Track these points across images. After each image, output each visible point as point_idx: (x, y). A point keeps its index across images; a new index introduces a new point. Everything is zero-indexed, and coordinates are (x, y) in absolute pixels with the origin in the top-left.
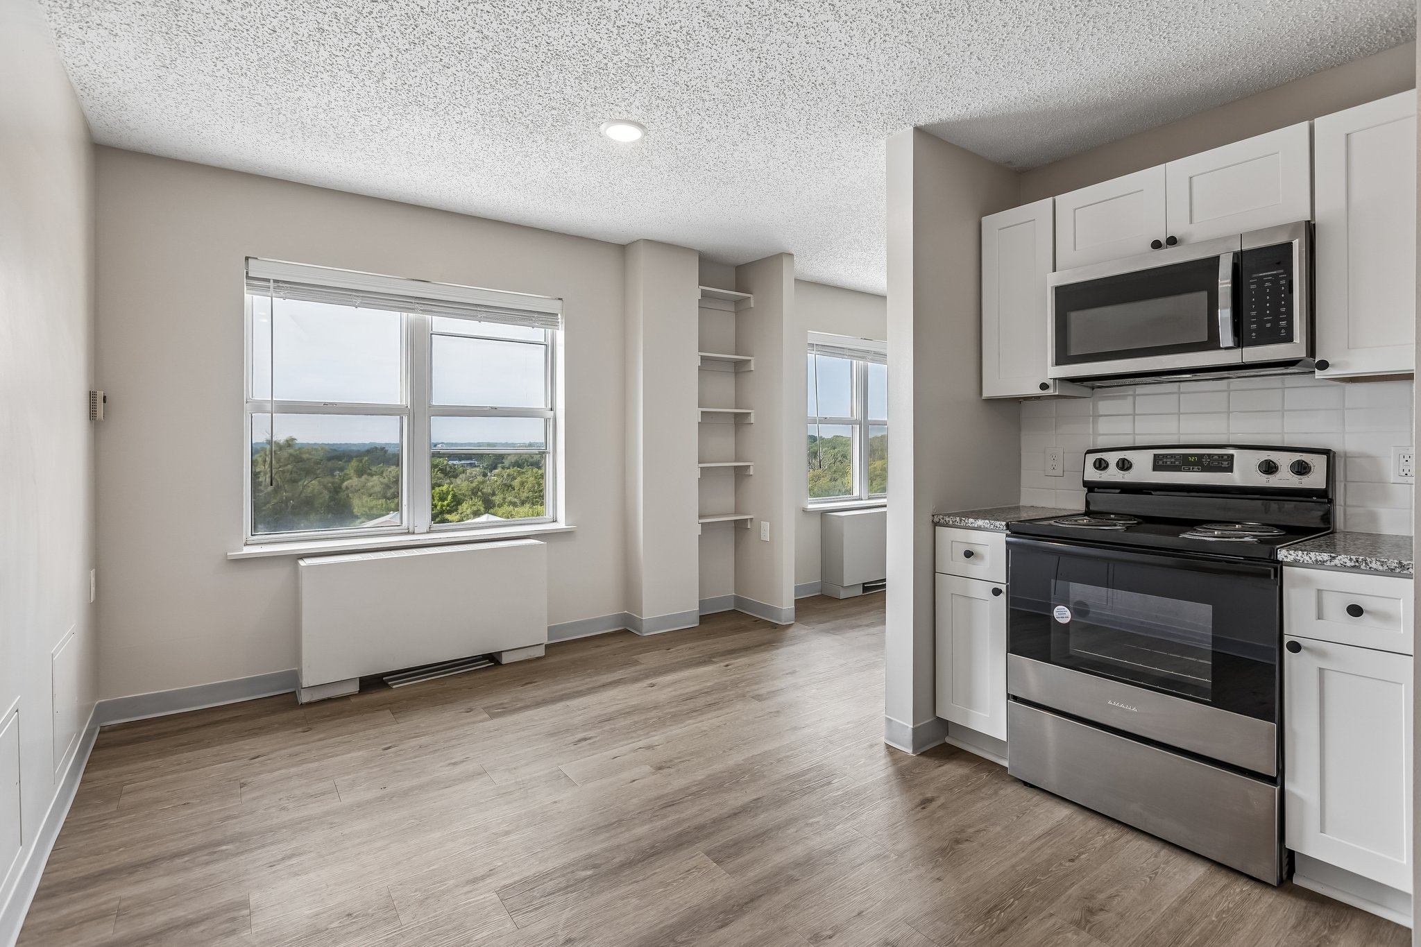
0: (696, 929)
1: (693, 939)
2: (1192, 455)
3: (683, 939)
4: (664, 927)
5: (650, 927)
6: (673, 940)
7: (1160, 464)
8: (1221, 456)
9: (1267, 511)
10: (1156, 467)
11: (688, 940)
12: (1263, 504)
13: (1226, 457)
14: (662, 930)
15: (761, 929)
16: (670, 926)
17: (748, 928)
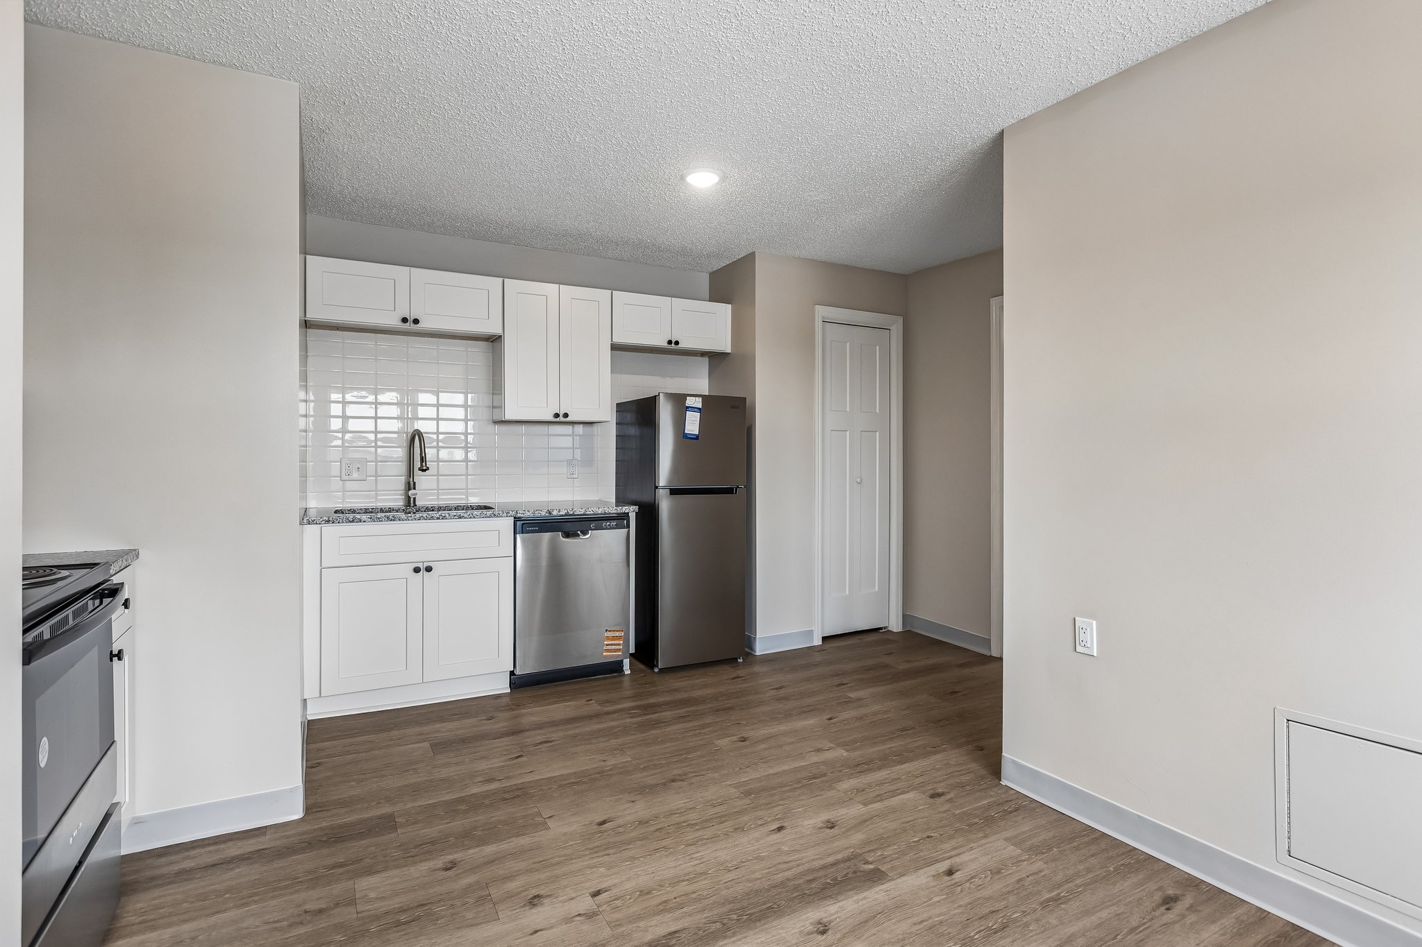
0: (701, 932)
1: (705, 924)
3: (714, 925)
4: (733, 937)
5: (745, 938)
6: (724, 924)
11: (710, 923)
14: (734, 934)
15: (639, 927)
16: (725, 937)
17: (650, 929)
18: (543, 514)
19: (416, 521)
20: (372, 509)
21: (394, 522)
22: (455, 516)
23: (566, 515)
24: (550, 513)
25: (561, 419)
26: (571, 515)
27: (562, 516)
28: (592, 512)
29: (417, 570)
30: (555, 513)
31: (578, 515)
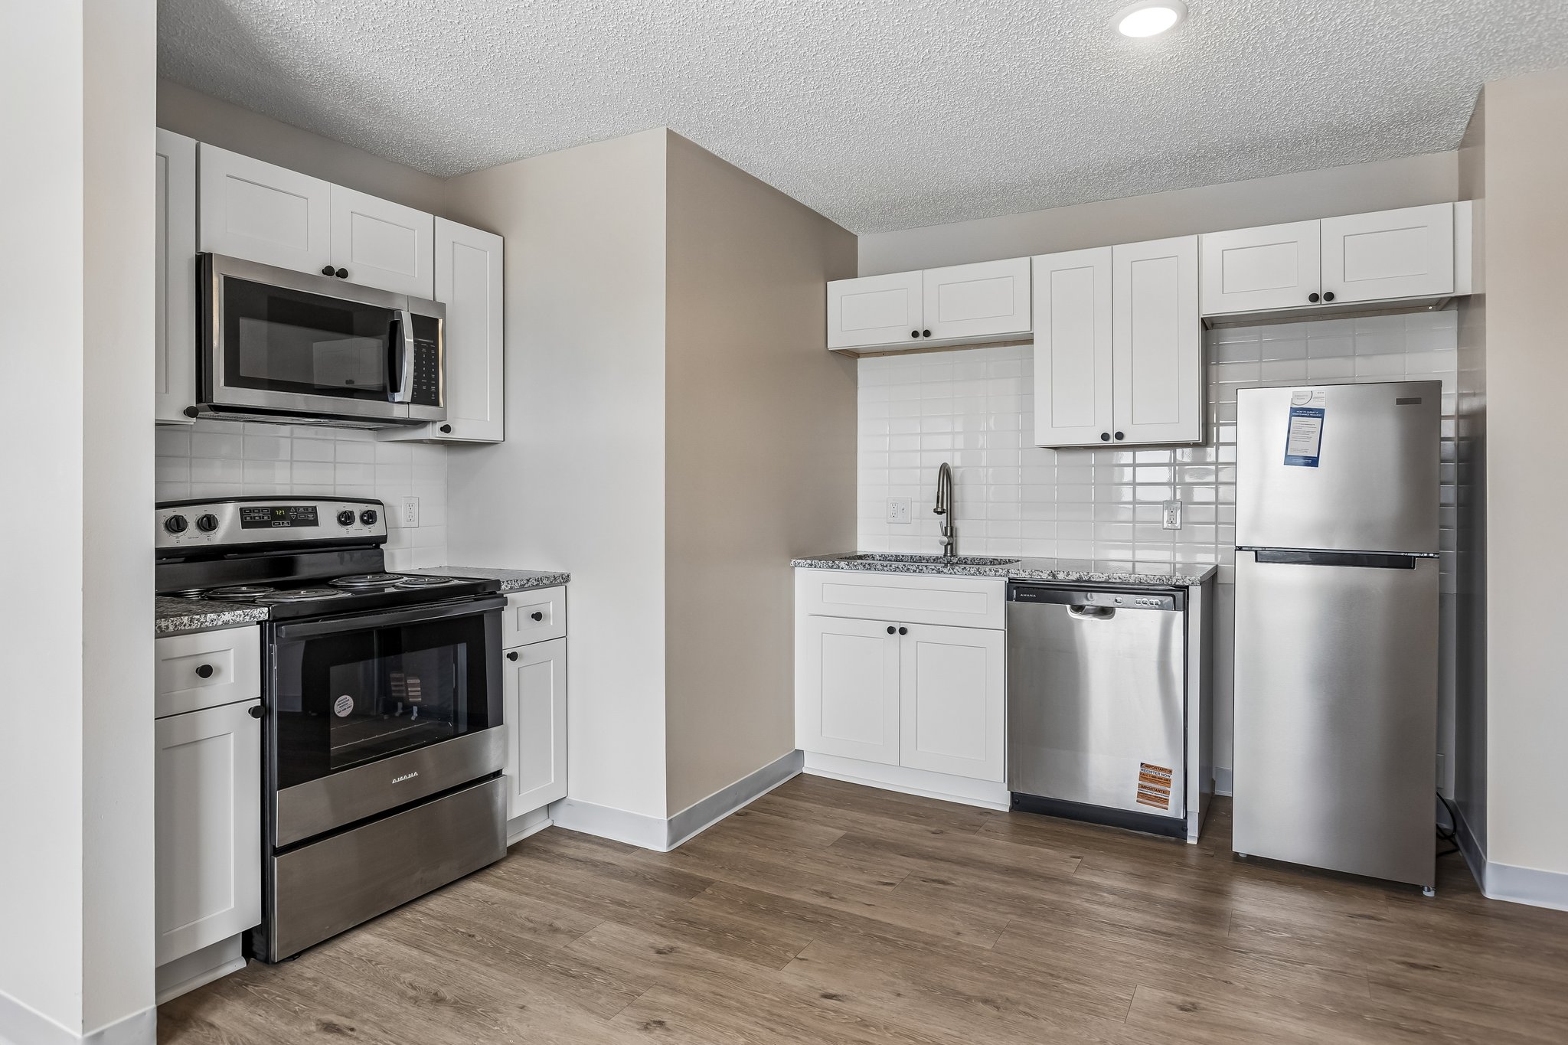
2: (279, 508)
7: (248, 520)
8: (306, 508)
9: (342, 561)
10: (246, 525)
12: (338, 556)
13: (310, 510)
18: (1045, 576)
19: (891, 573)
20: (903, 556)
21: (870, 572)
22: (933, 570)
23: (1078, 580)
24: (1054, 576)
25: (1113, 441)
26: (1085, 581)
27: (1073, 581)
28: (1118, 581)
29: (891, 630)
30: (1061, 576)
31: (1095, 582)
